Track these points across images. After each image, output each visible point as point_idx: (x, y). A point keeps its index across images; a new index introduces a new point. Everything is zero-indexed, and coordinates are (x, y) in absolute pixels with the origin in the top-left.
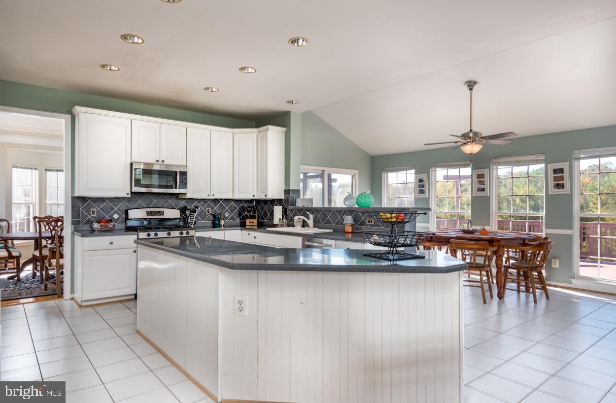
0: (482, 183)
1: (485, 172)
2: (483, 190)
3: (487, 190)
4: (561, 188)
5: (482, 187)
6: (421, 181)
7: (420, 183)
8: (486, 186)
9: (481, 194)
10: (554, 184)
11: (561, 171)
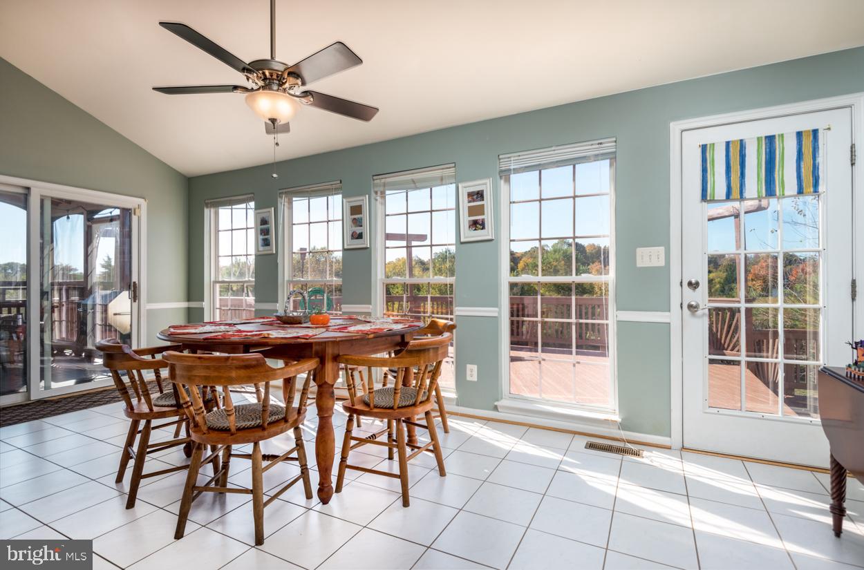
0: (357, 222)
1: (364, 201)
2: (360, 236)
3: (366, 236)
4: (479, 229)
5: (358, 230)
6: (264, 222)
7: (263, 227)
8: (366, 229)
9: (358, 244)
10: (469, 221)
11: (479, 195)
